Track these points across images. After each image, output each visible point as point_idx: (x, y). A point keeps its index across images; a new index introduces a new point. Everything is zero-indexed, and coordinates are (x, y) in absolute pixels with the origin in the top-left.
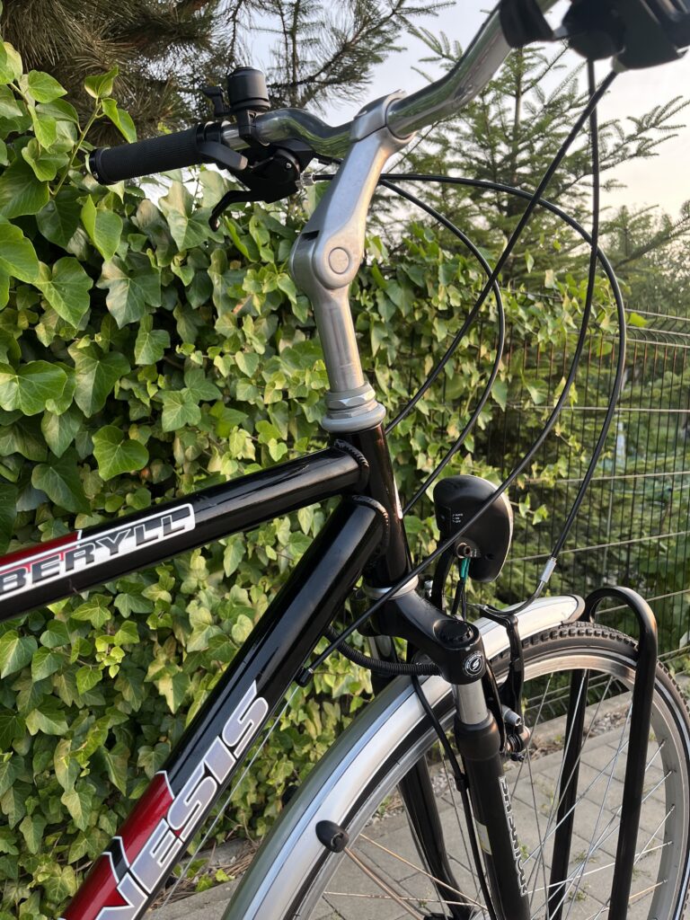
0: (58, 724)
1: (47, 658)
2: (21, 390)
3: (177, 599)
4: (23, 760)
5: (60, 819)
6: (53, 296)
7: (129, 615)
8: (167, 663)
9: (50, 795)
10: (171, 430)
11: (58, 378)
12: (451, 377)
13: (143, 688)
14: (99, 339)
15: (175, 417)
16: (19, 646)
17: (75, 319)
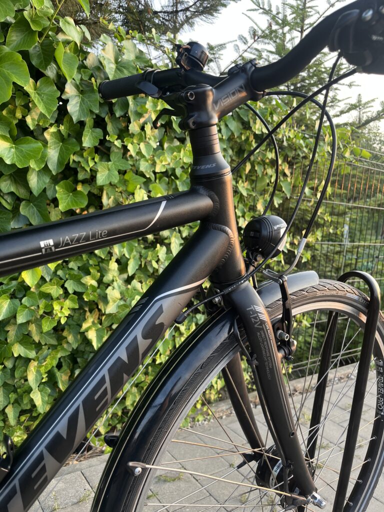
0: (30, 352)
1: (26, 311)
2: (16, 153)
3: (101, 286)
4: (9, 371)
5: (29, 407)
6: (37, 99)
7: (73, 292)
8: (93, 323)
9: (24, 393)
10: (101, 184)
11: (38, 148)
12: (260, 176)
13: (79, 336)
14: (62, 128)
15: (104, 177)
16: (9, 305)
17: (49, 113)
